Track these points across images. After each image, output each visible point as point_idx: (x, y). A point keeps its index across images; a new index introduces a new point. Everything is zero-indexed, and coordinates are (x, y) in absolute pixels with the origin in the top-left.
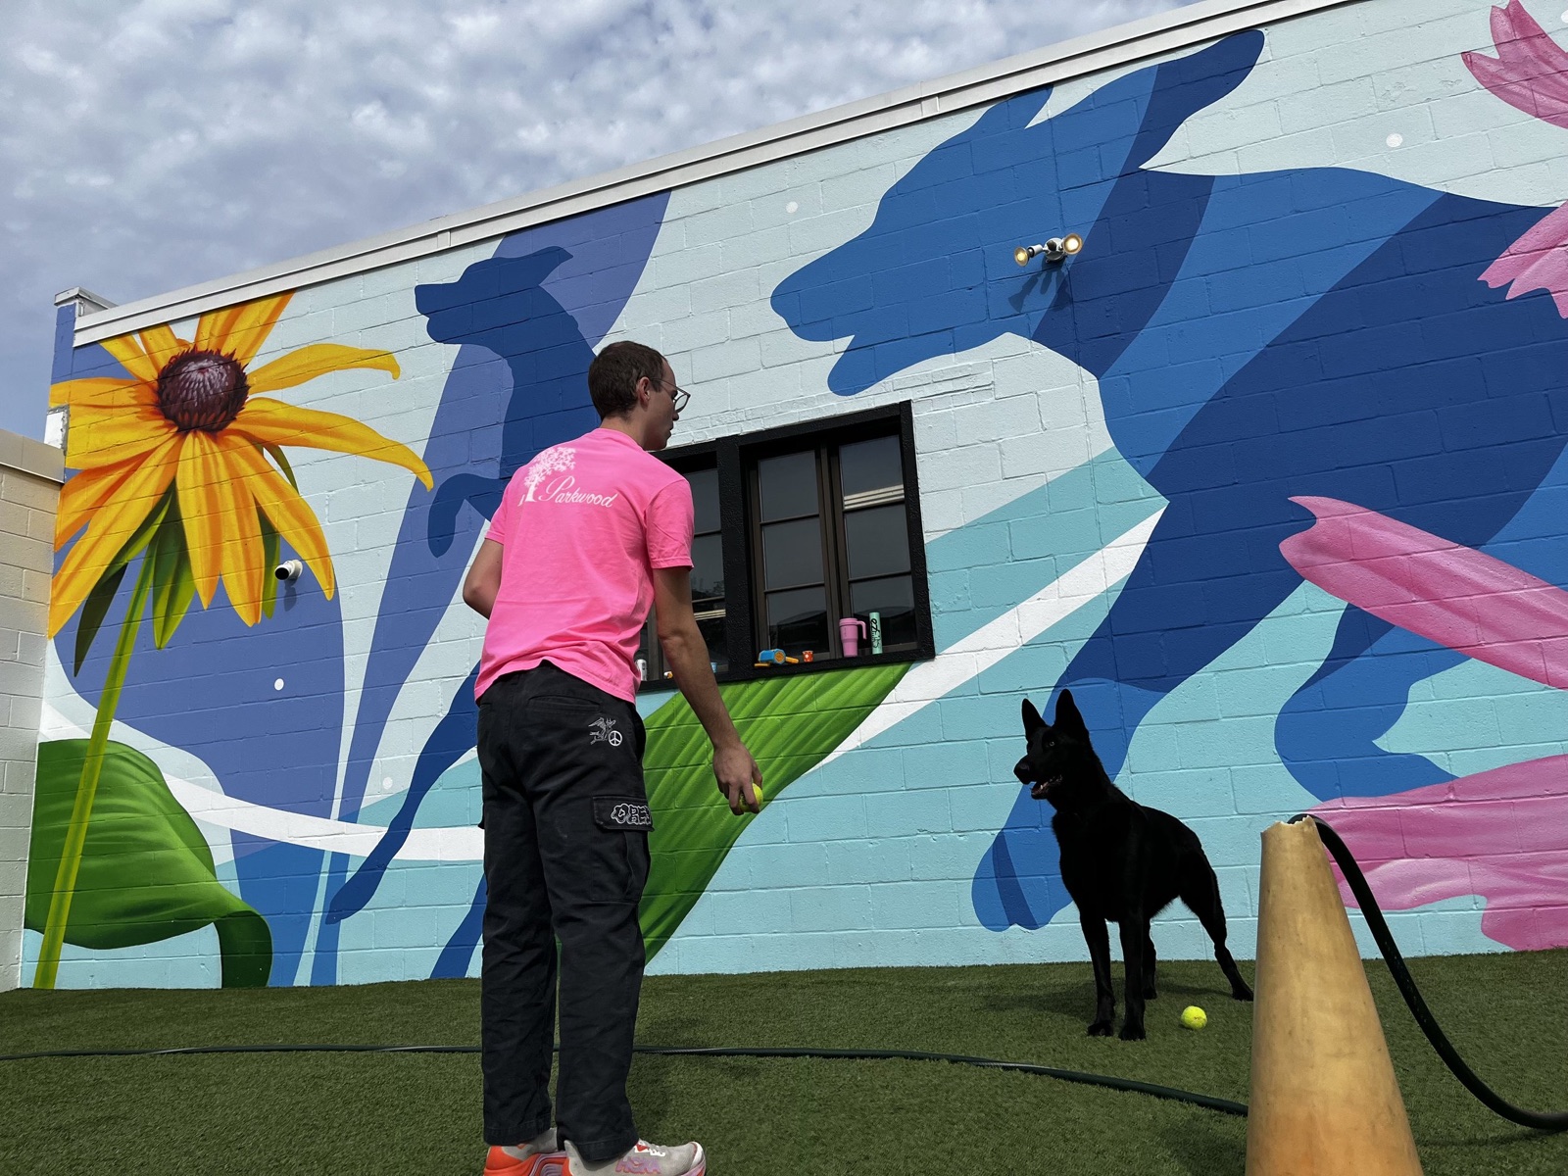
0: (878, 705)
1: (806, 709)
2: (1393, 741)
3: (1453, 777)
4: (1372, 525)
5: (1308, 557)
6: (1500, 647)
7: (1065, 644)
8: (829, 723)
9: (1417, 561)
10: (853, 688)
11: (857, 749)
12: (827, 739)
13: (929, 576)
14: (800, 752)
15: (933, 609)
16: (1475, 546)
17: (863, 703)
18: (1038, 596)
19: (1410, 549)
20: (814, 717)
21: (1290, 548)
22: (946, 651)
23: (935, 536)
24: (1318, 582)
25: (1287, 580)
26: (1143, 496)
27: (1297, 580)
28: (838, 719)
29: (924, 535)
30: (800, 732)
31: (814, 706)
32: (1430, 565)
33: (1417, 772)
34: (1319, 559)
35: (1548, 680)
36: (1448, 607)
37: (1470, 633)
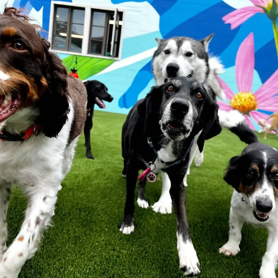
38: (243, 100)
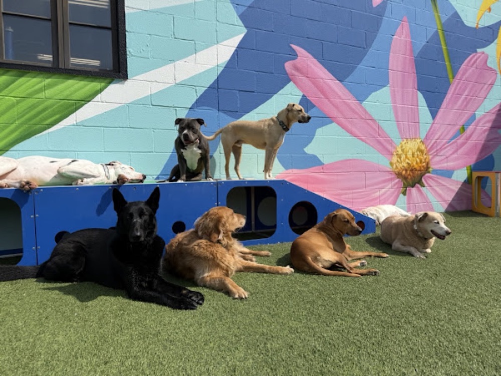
0: (90, 101)
1: (37, 96)
2: (309, 150)
3: (324, 164)
4: (314, 64)
5: (293, 72)
6: (342, 120)
7: (197, 88)
8: (54, 107)
9: (324, 82)
10: (72, 89)
11: (74, 125)
12: (51, 117)
13: (127, 33)
14: (31, 122)
15: (128, 53)
16: (340, 81)
17: (79, 99)
18: (185, 60)
19: (324, 77)
20: (42, 102)
21: (288, 66)
22: (134, 78)
23: (132, 11)
24: (296, 83)
25: (286, 79)
26: (237, 24)
27: (289, 80)
28: (61, 106)
29: (126, 8)
30: (32, 110)
31: (42, 95)
32: (328, 85)
33: (314, 161)
34: (296, 73)
35: (352, 134)
36: (331, 102)
37: (334, 113)
38: (410, 155)
